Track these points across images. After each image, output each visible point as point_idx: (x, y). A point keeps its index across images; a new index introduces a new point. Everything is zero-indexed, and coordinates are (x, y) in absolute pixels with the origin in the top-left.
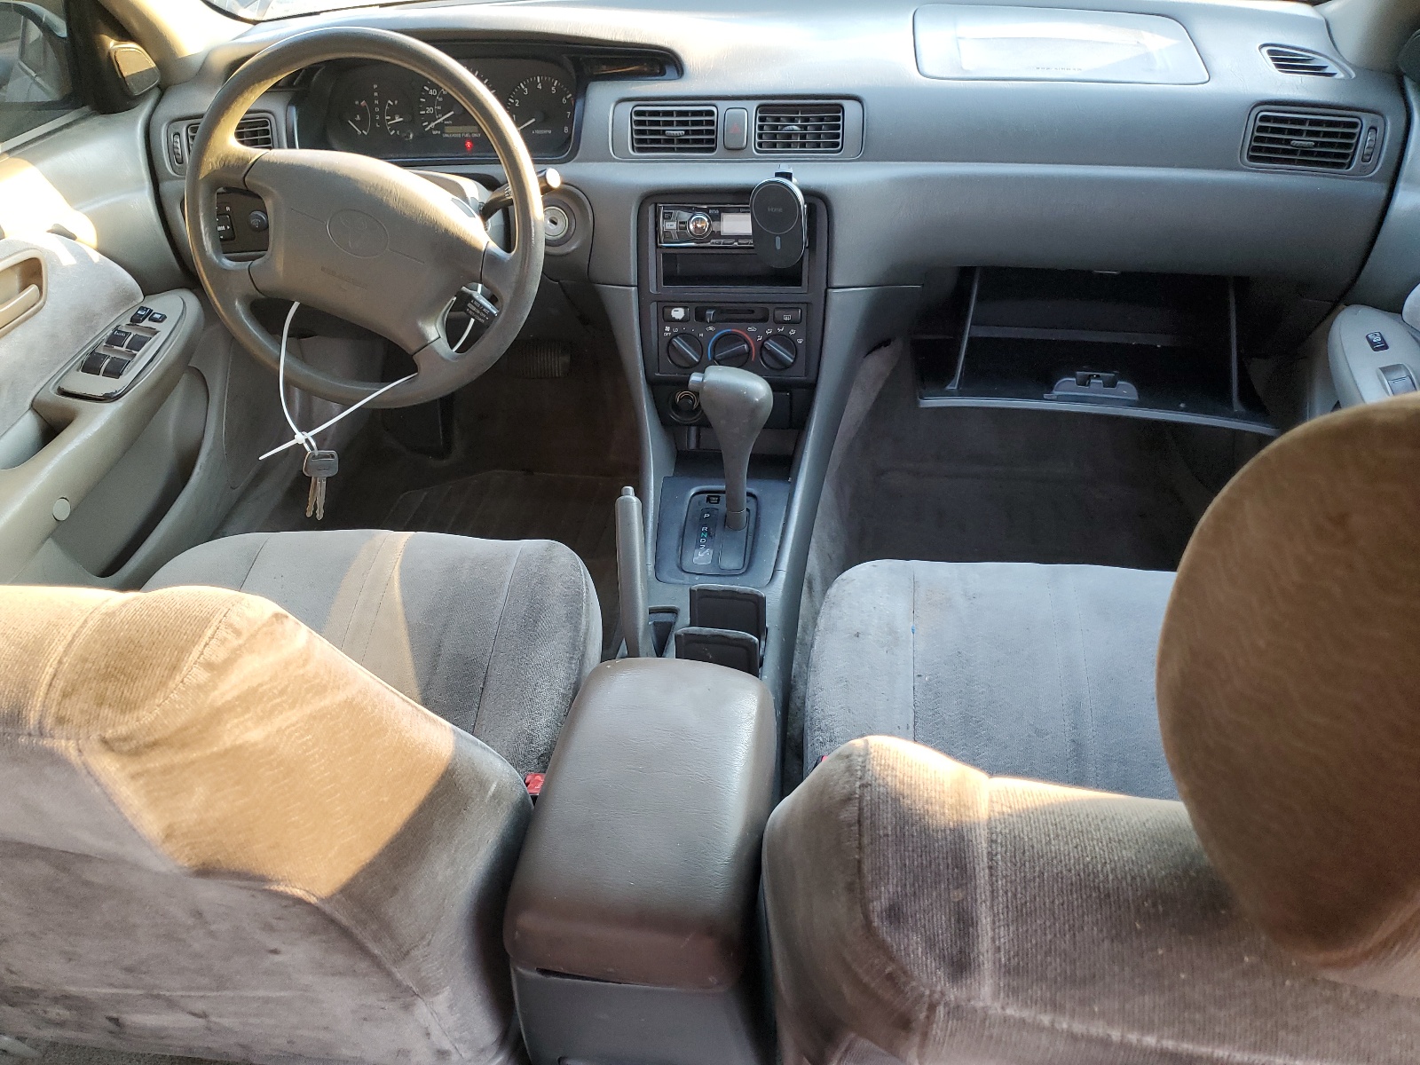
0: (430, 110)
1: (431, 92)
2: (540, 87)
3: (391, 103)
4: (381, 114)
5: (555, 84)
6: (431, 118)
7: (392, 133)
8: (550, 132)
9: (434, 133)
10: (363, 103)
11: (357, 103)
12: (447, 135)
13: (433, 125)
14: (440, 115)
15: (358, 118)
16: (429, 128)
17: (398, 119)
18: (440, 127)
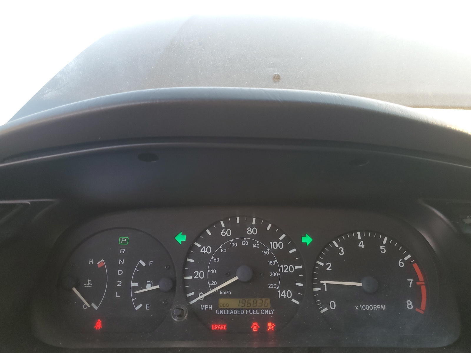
0: (199, 275)
1: (204, 250)
2: (362, 245)
3: (144, 264)
4: (127, 280)
5: (384, 242)
6: (202, 286)
7: (137, 308)
8: (384, 308)
9: (203, 308)
10: (101, 263)
11: (91, 261)
12: (221, 312)
13: (202, 296)
14: (214, 283)
15: (89, 284)
16: (195, 301)
17: (149, 287)
18: (213, 299)
